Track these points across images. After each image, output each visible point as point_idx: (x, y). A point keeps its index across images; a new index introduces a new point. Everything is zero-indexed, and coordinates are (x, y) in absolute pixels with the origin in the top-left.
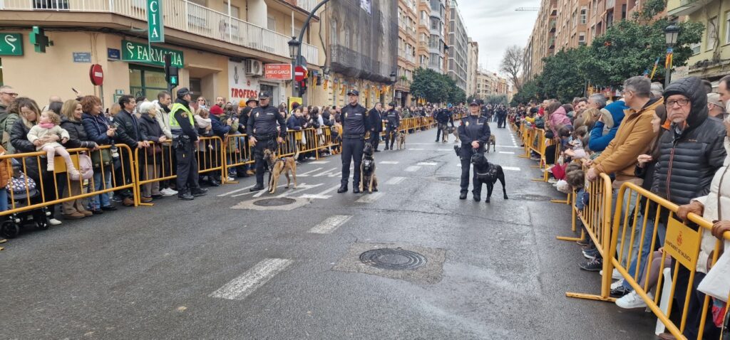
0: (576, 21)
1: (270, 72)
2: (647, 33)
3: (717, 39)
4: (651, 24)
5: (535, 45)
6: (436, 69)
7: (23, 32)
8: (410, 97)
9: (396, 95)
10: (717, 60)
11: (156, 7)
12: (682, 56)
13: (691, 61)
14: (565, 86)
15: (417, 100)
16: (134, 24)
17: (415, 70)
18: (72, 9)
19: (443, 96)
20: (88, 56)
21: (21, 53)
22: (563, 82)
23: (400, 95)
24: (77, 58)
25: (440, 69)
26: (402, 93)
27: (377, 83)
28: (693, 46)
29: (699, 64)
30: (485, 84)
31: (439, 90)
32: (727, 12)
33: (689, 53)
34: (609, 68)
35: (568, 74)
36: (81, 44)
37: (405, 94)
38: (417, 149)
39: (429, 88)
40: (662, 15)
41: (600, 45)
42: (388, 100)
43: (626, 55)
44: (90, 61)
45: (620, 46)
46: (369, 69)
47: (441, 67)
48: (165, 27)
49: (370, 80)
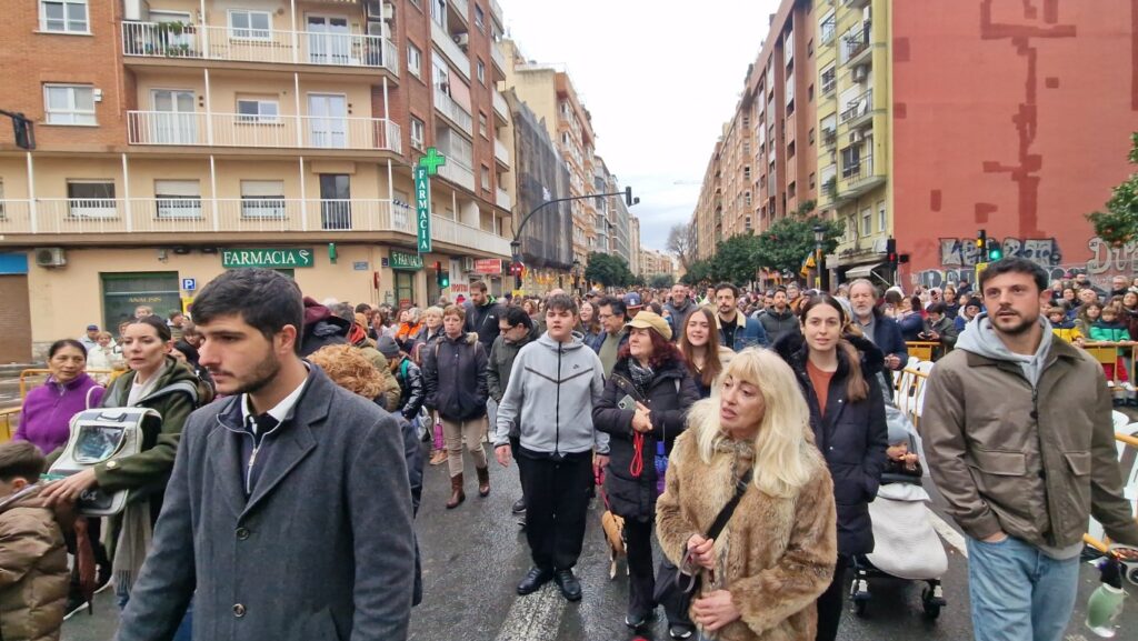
0: (741, 203)
1: (481, 267)
2: (803, 229)
3: (857, 232)
4: (806, 220)
5: (700, 221)
7: (315, 247)
10: (858, 249)
11: (426, 224)
12: (831, 246)
13: (839, 250)
14: (738, 269)
16: (405, 238)
18: (354, 229)
20: (366, 265)
21: (311, 264)
22: (736, 265)
24: (357, 266)
28: (837, 239)
29: (846, 252)
32: (862, 211)
33: (836, 244)
34: (776, 258)
35: (740, 259)
36: (360, 255)
40: (814, 213)
41: (766, 239)
43: (787, 247)
44: (367, 269)
45: (782, 239)
48: (433, 240)
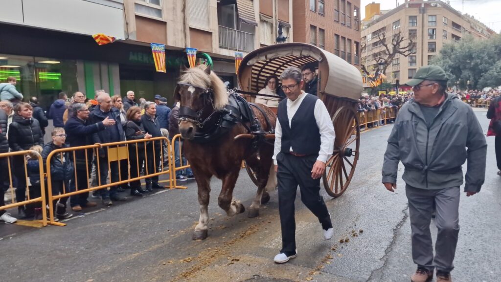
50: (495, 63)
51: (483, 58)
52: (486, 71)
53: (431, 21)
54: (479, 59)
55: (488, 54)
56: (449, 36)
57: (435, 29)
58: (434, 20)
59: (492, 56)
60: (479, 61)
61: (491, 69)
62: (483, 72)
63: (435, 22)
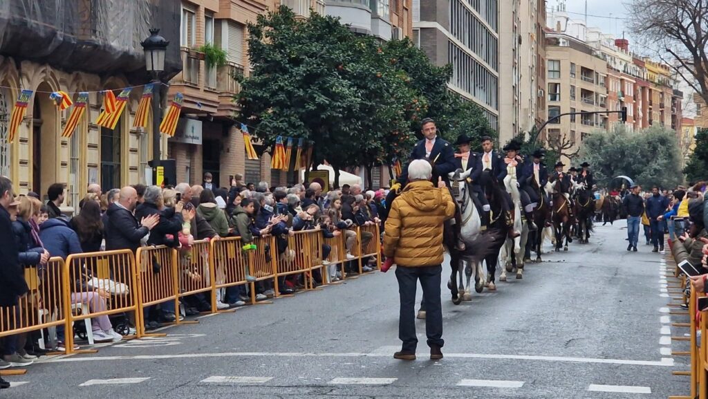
6: (354, 18)
8: (241, 141)
9: (180, 131)
15: (272, 154)
17: (260, 18)
19: (390, 138)
23: (195, 133)
25: (375, 17)
26: (206, 119)
27: (85, 78)
30: (580, 84)
31: (371, 110)
37: (217, 131)
38: (244, 380)
39: (322, 99)
42: (134, 151)
46: (47, 15)
47: (382, 11)
49: (53, 66)
50: (648, 163)
51: (636, 156)
52: (640, 172)
53: (552, 69)
54: (631, 157)
55: (641, 152)
56: (578, 93)
57: (559, 84)
58: (556, 69)
59: (645, 154)
60: (631, 159)
61: (645, 171)
62: (636, 174)
63: (559, 72)
